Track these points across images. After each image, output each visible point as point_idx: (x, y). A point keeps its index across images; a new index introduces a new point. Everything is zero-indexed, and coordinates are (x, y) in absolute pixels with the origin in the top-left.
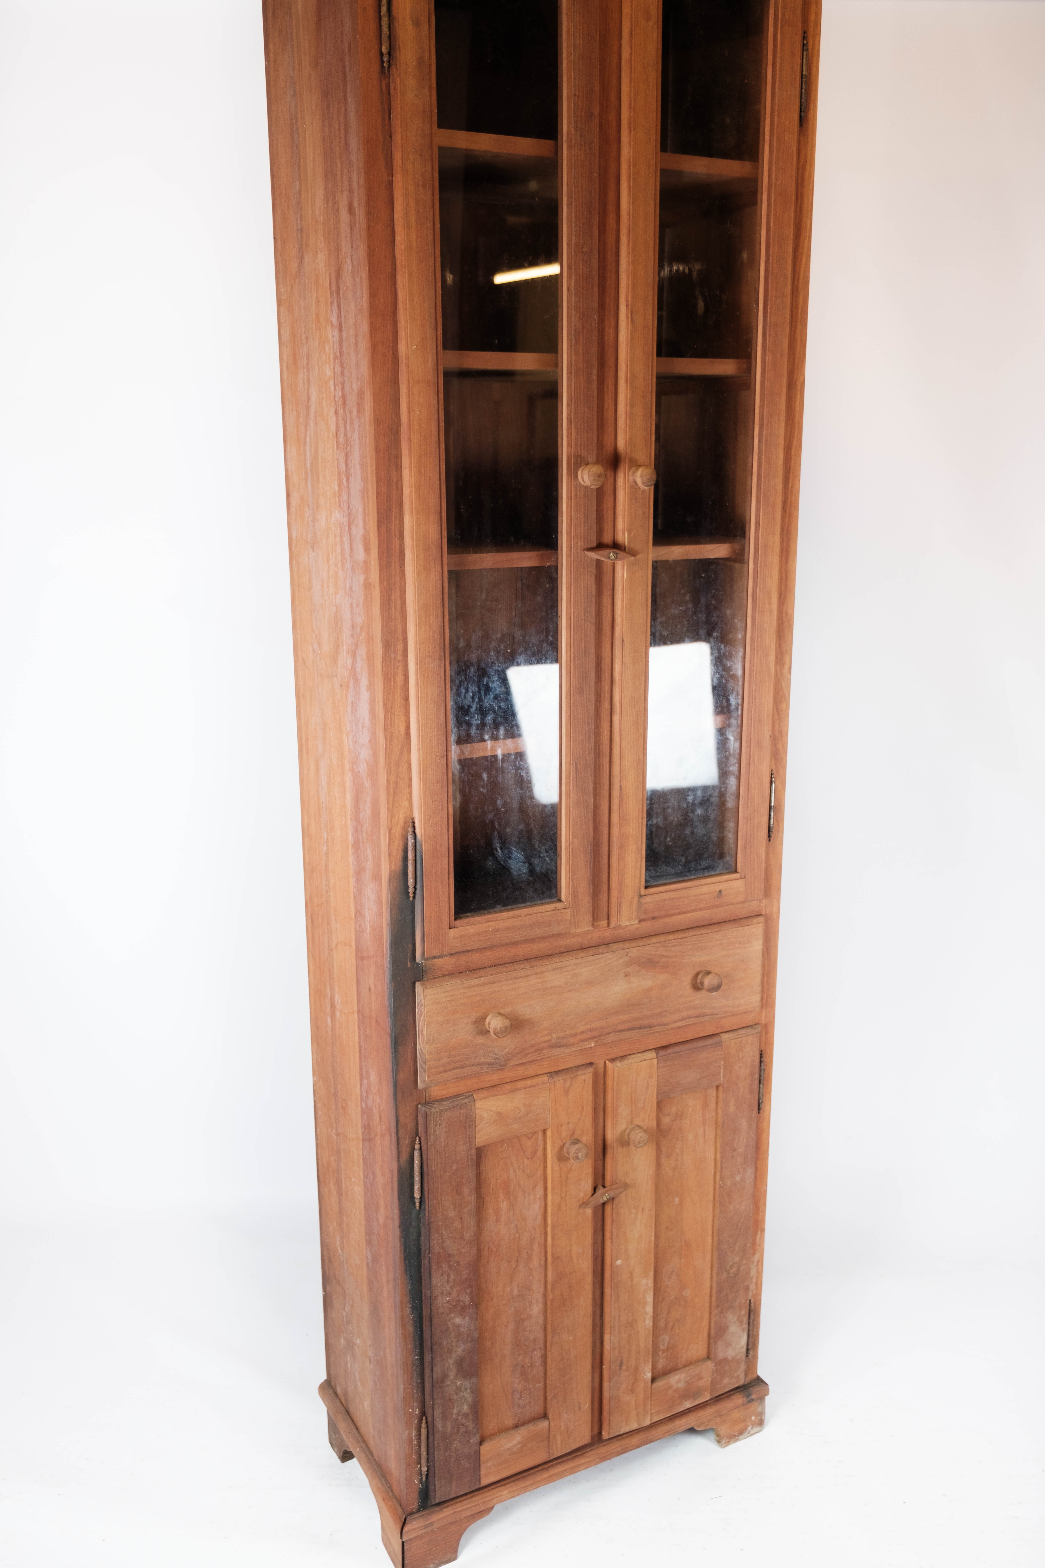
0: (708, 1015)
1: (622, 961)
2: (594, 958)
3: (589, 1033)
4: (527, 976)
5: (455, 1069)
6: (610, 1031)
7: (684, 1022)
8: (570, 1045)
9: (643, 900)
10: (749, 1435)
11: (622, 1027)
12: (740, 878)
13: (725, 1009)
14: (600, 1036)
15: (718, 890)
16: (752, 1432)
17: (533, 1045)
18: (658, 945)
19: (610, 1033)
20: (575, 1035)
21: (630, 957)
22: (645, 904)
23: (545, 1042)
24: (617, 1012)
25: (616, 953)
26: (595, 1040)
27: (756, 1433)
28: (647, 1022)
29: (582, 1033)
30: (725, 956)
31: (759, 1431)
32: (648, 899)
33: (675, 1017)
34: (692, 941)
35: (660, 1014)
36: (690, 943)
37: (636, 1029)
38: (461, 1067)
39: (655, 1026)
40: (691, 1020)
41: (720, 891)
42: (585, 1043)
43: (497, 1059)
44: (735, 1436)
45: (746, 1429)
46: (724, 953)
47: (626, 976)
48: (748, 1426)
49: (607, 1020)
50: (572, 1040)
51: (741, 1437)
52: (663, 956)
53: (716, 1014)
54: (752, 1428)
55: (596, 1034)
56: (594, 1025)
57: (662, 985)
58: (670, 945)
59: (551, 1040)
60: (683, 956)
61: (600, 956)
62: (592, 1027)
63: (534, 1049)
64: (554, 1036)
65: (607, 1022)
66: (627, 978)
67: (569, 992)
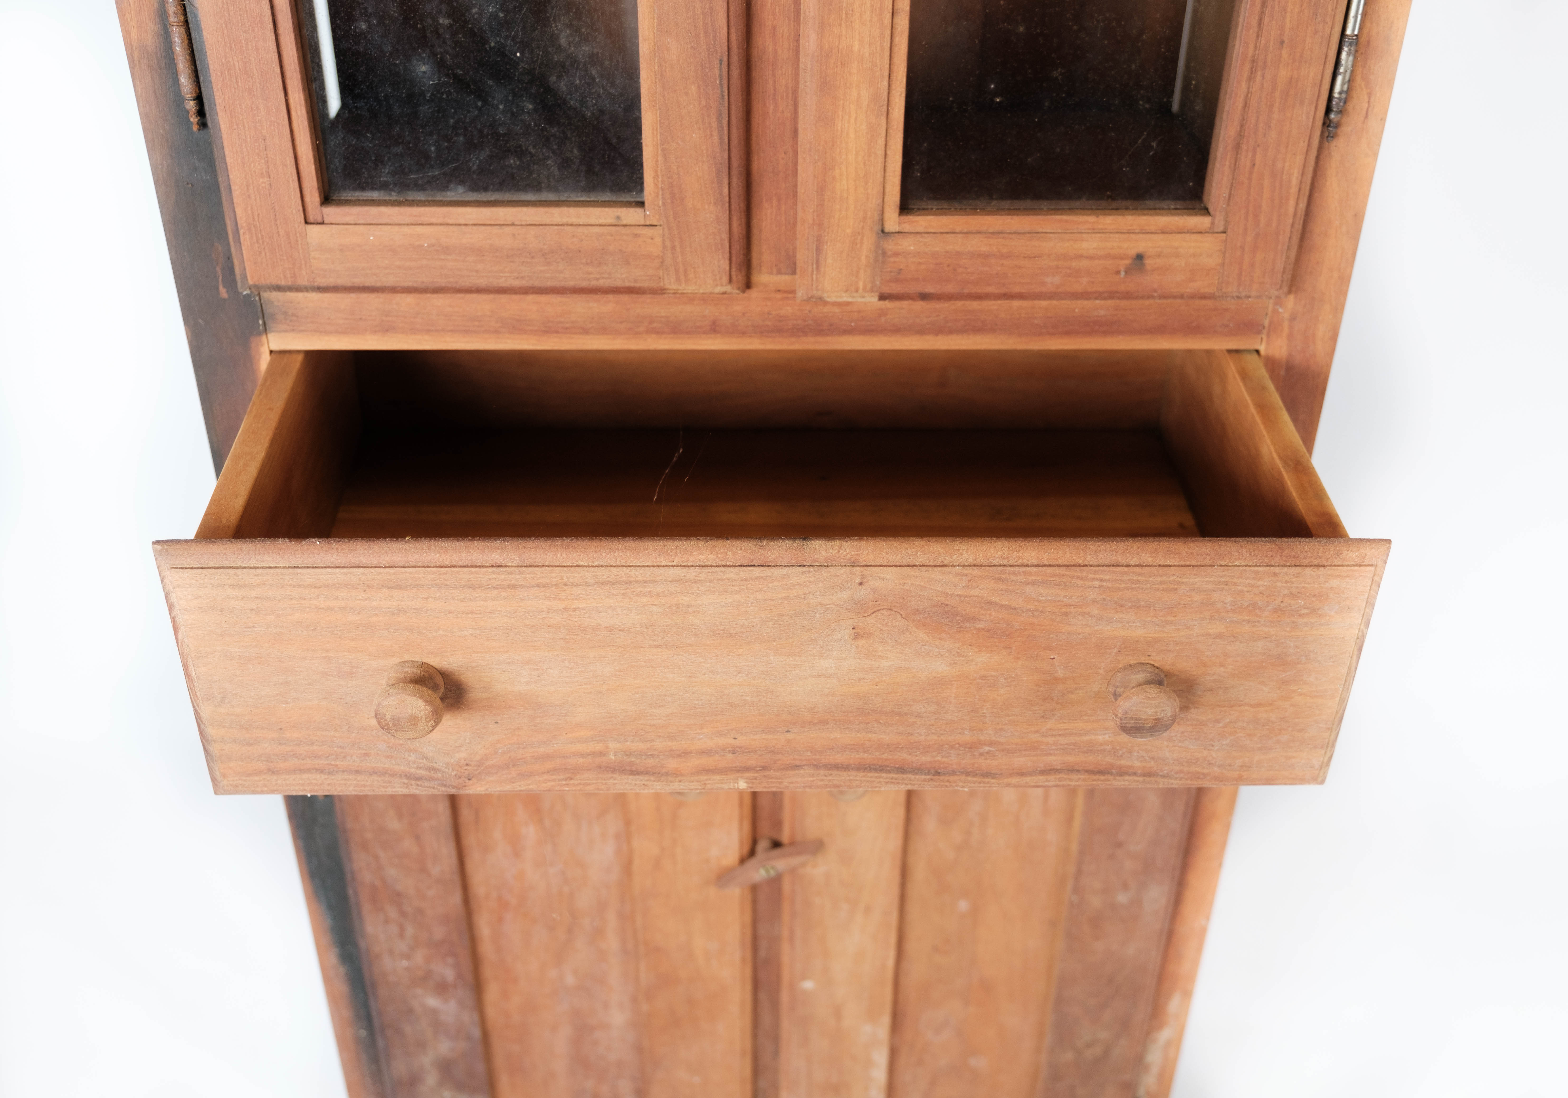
0: (1135, 774)
1: (844, 595)
2: (743, 573)
3: (730, 756)
4: (513, 587)
5: (302, 771)
6: (798, 763)
7: (1051, 777)
8: (667, 773)
11: (839, 758)
14: (765, 768)
17: (543, 758)
18: (976, 571)
19: (797, 767)
20: (686, 754)
21: (874, 590)
23: (582, 755)
24: (823, 722)
25: (824, 572)
26: (747, 775)
28: (924, 758)
29: (706, 752)
33: (1021, 761)
34: (1102, 580)
35: (972, 747)
36: (1097, 583)
37: (889, 772)
39: (953, 773)
40: (1074, 776)
42: (717, 776)
43: (436, 770)
46: (1216, 628)
47: (857, 637)
49: (790, 736)
50: (672, 764)
52: (991, 603)
55: (751, 761)
56: (742, 740)
57: (983, 678)
58: (1020, 578)
59: (601, 754)
60: (1066, 614)
61: (766, 572)
62: (736, 743)
63: (548, 766)
64: (613, 745)
65: (788, 741)
66: (861, 642)
67: (657, 647)
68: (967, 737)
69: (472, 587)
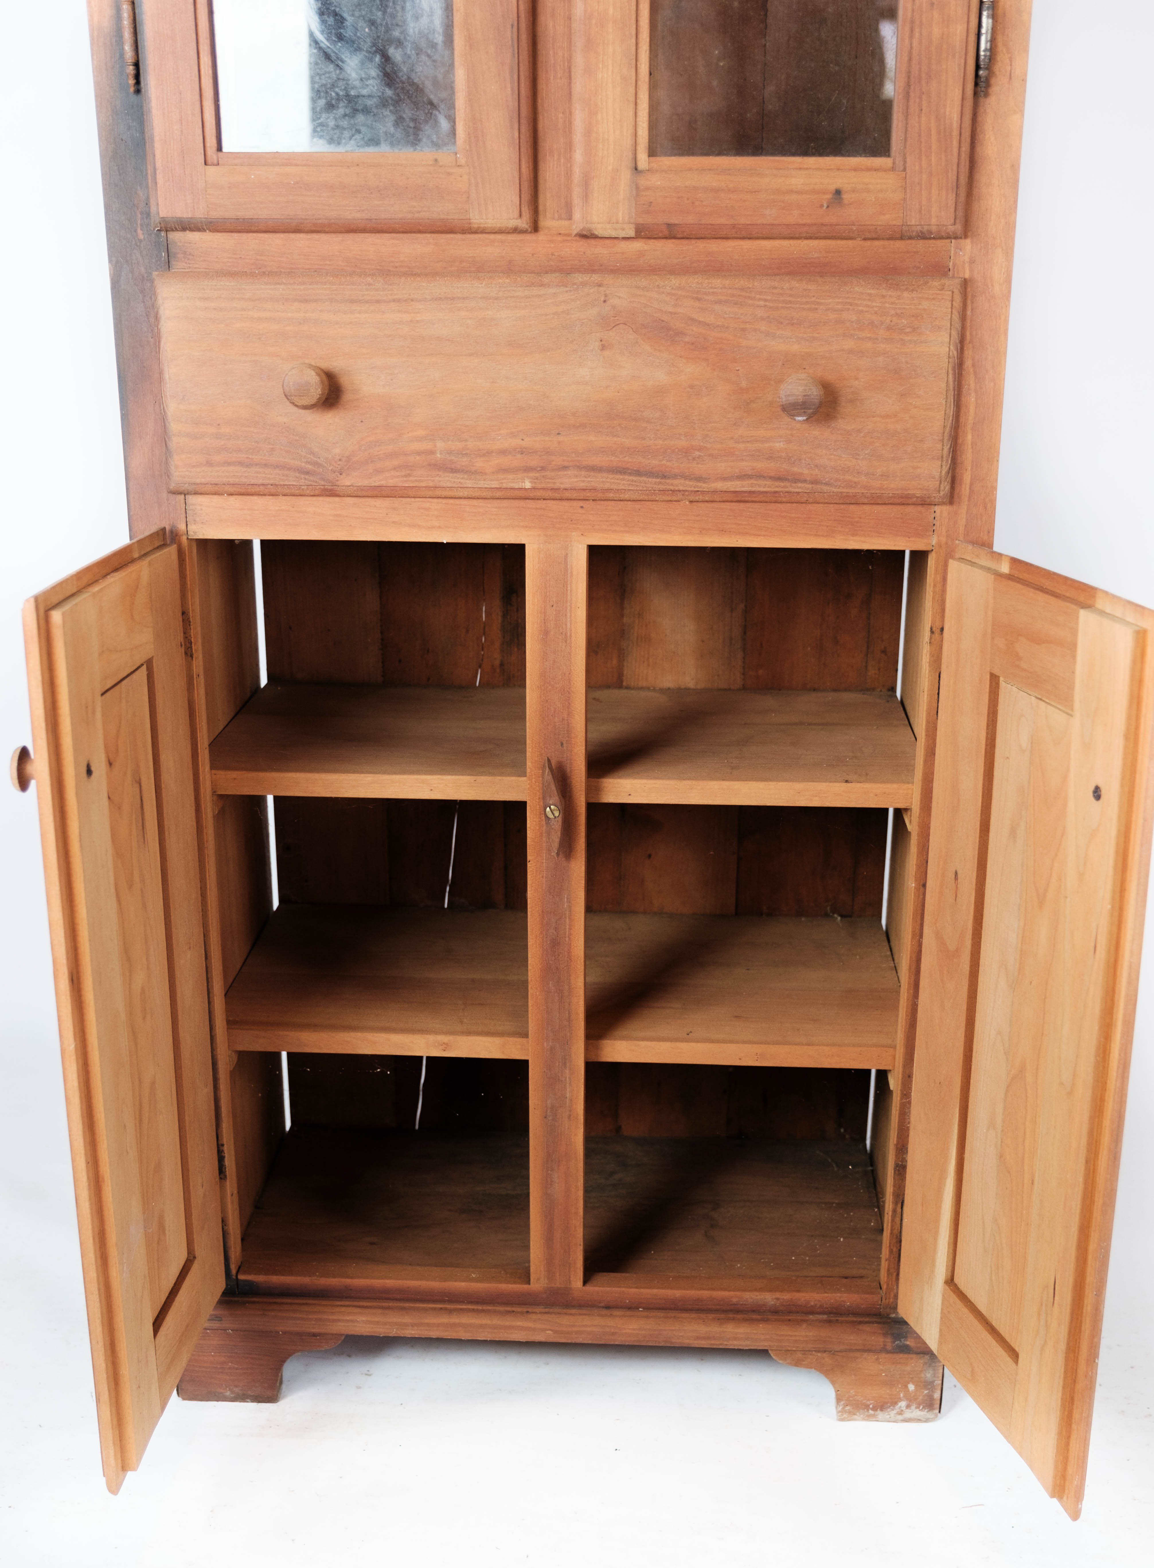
0: (805, 481)
1: (594, 311)
3: (519, 456)
4: (378, 302)
5: (229, 464)
6: (566, 464)
7: (746, 483)
8: (476, 472)
9: (643, 182)
10: (900, 1417)
12: (893, 169)
13: (848, 477)
14: (543, 469)
15: (833, 188)
16: (908, 1414)
17: (392, 455)
19: (565, 468)
20: (489, 453)
21: (612, 307)
22: (648, 189)
23: (419, 453)
24: (583, 426)
26: (531, 474)
27: (919, 1420)
28: (655, 462)
29: (503, 452)
30: (851, 352)
31: (927, 1420)
32: (655, 180)
33: (722, 466)
34: (765, 300)
35: (686, 452)
36: (762, 303)
37: (630, 474)
38: (241, 464)
39: (675, 477)
40: (762, 482)
41: (838, 192)
42: (510, 476)
43: (319, 465)
44: (867, 1407)
45: (895, 1403)
46: (849, 344)
47: (603, 348)
48: (900, 1400)
49: (560, 438)
50: (479, 464)
51: (881, 1415)
52: (693, 320)
53: (826, 484)
54: (908, 1407)
55: (534, 462)
56: (528, 442)
57: (691, 387)
58: (710, 298)
59: (432, 452)
60: (743, 330)
62: (524, 444)
63: (396, 462)
64: (440, 445)
65: (559, 442)
66: (607, 353)
67: (471, 355)
68: (682, 443)
69: (352, 301)
